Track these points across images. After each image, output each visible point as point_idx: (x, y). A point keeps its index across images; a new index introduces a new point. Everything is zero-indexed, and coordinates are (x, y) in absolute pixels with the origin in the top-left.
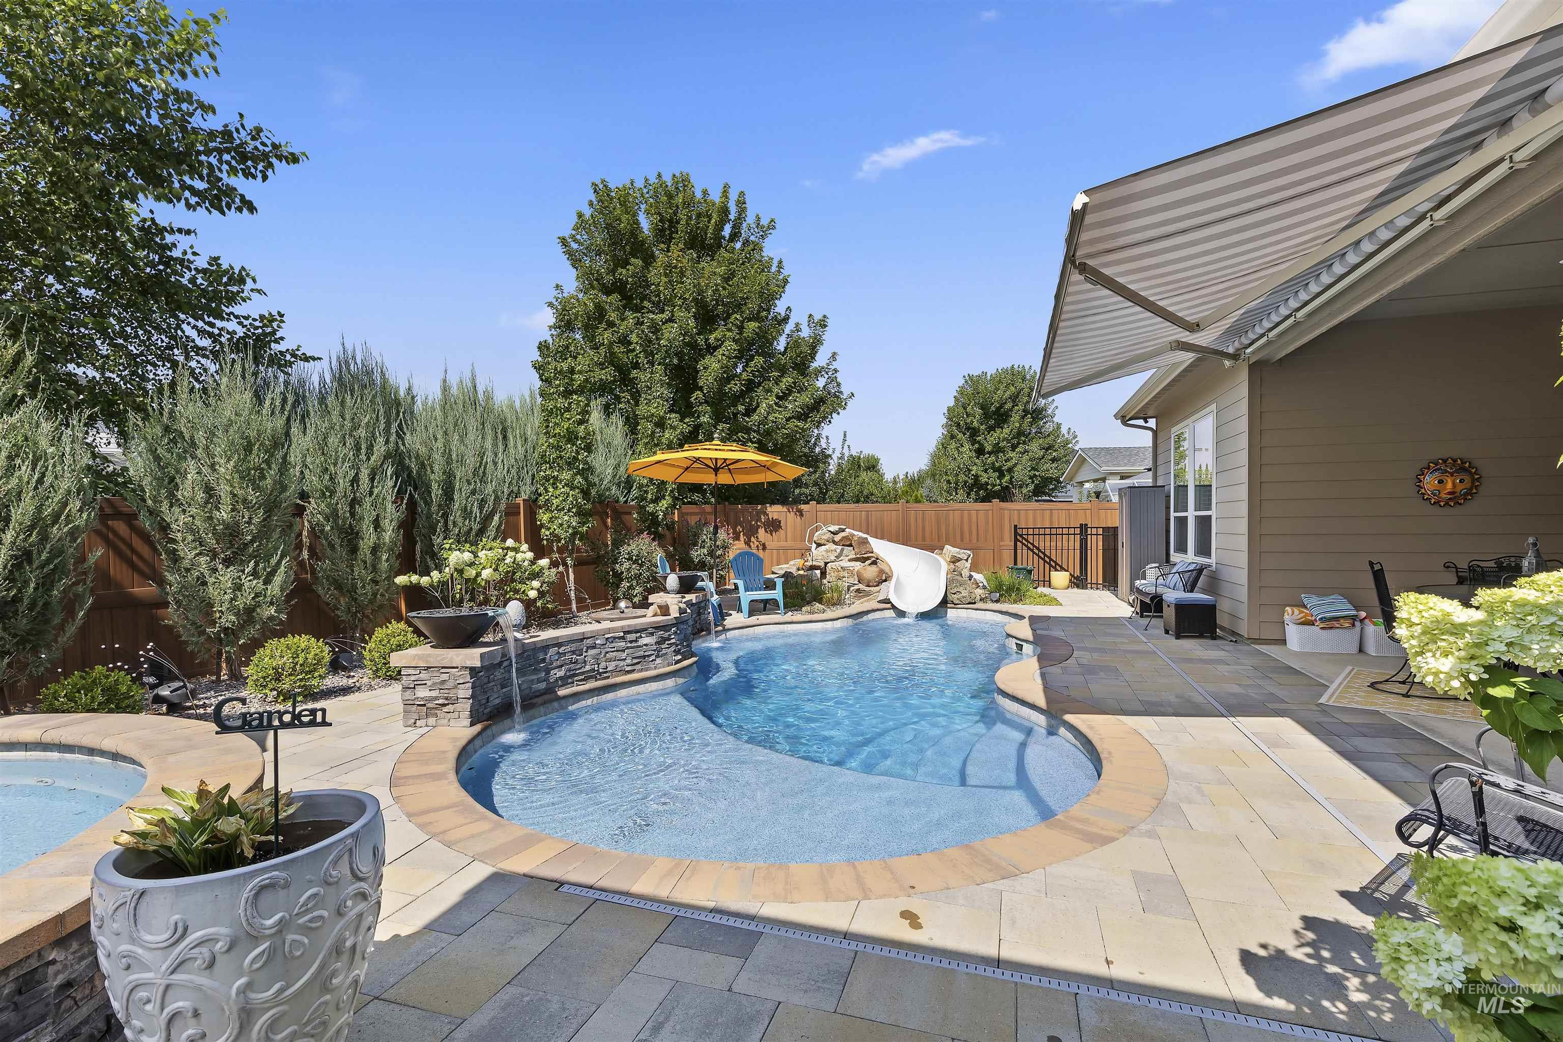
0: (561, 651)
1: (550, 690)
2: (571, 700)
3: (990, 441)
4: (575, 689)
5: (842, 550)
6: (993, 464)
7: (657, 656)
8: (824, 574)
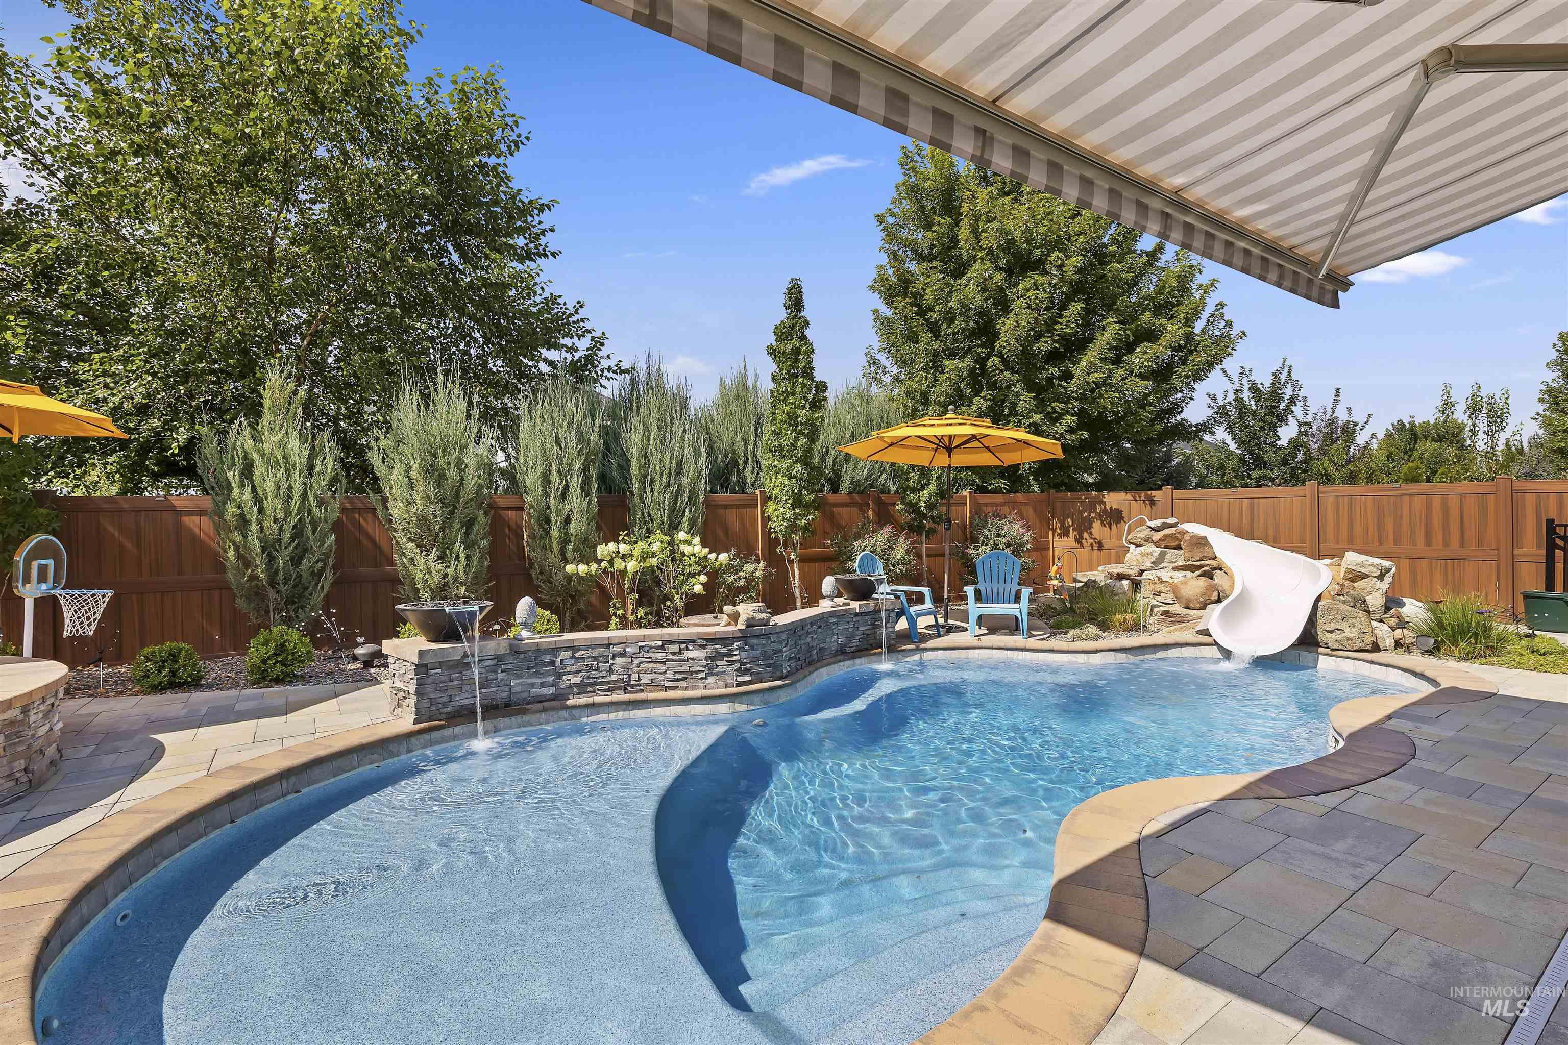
0: (577, 655)
1: (560, 697)
2: (587, 711)
4: (598, 699)
5: (1162, 556)
7: (709, 674)
8: (1136, 585)
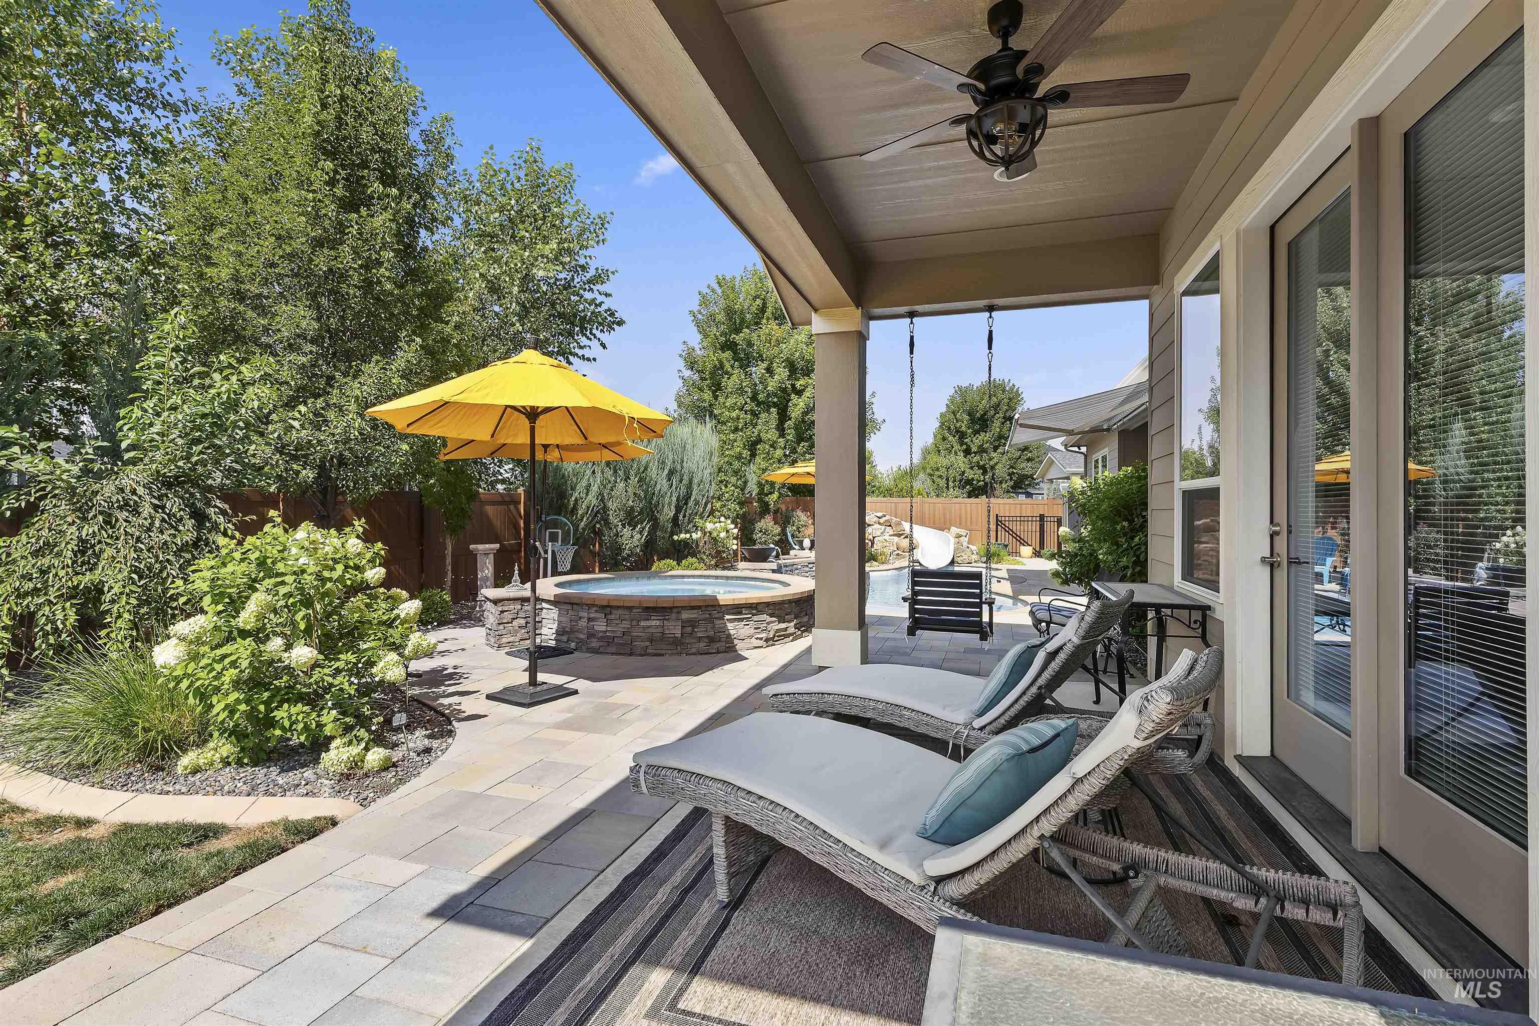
3: (976, 442)
5: (885, 529)
6: (978, 462)
